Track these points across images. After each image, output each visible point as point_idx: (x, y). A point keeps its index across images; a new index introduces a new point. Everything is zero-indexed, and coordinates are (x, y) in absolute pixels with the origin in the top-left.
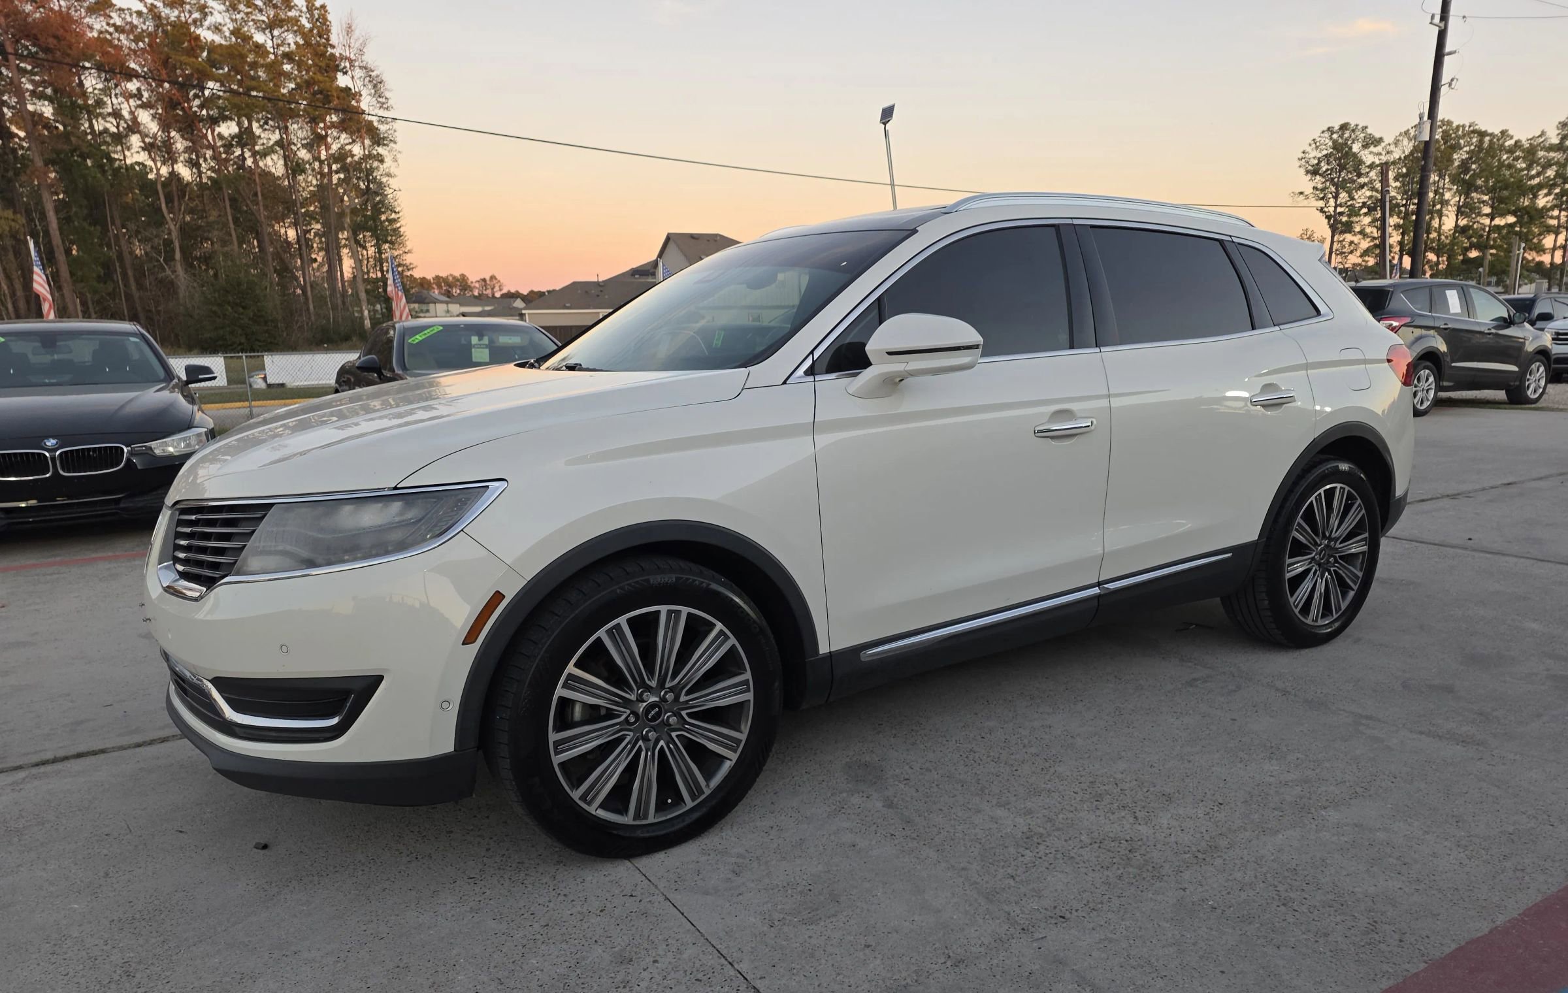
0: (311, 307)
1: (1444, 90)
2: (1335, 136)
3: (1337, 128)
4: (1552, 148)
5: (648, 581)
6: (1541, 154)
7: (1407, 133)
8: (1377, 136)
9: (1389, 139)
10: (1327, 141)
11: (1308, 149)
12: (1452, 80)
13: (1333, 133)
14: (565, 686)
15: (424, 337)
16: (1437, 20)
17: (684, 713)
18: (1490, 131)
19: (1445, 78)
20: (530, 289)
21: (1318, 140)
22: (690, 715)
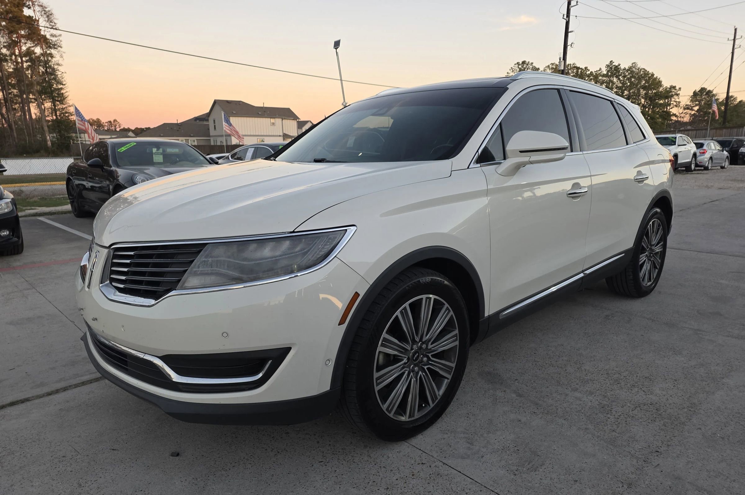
0: (15, 134)
1: (569, 47)
2: (520, 66)
3: (521, 63)
4: (604, 76)
5: (419, 281)
6: (600, 78)
7: (548, 66)
8: (537, 67)
9: (542, 69)
10: (517, 68)
11: (509, 72)
12: (572, 43)
13: (519, 65)
14: (382, 345)
15: (126, 148)
16: (565, 17)
17: (430, 355)
18: (581, 67)
19: (569, 43)
20: (136, 127)
21: (513, 68)
22: (432, 356)
